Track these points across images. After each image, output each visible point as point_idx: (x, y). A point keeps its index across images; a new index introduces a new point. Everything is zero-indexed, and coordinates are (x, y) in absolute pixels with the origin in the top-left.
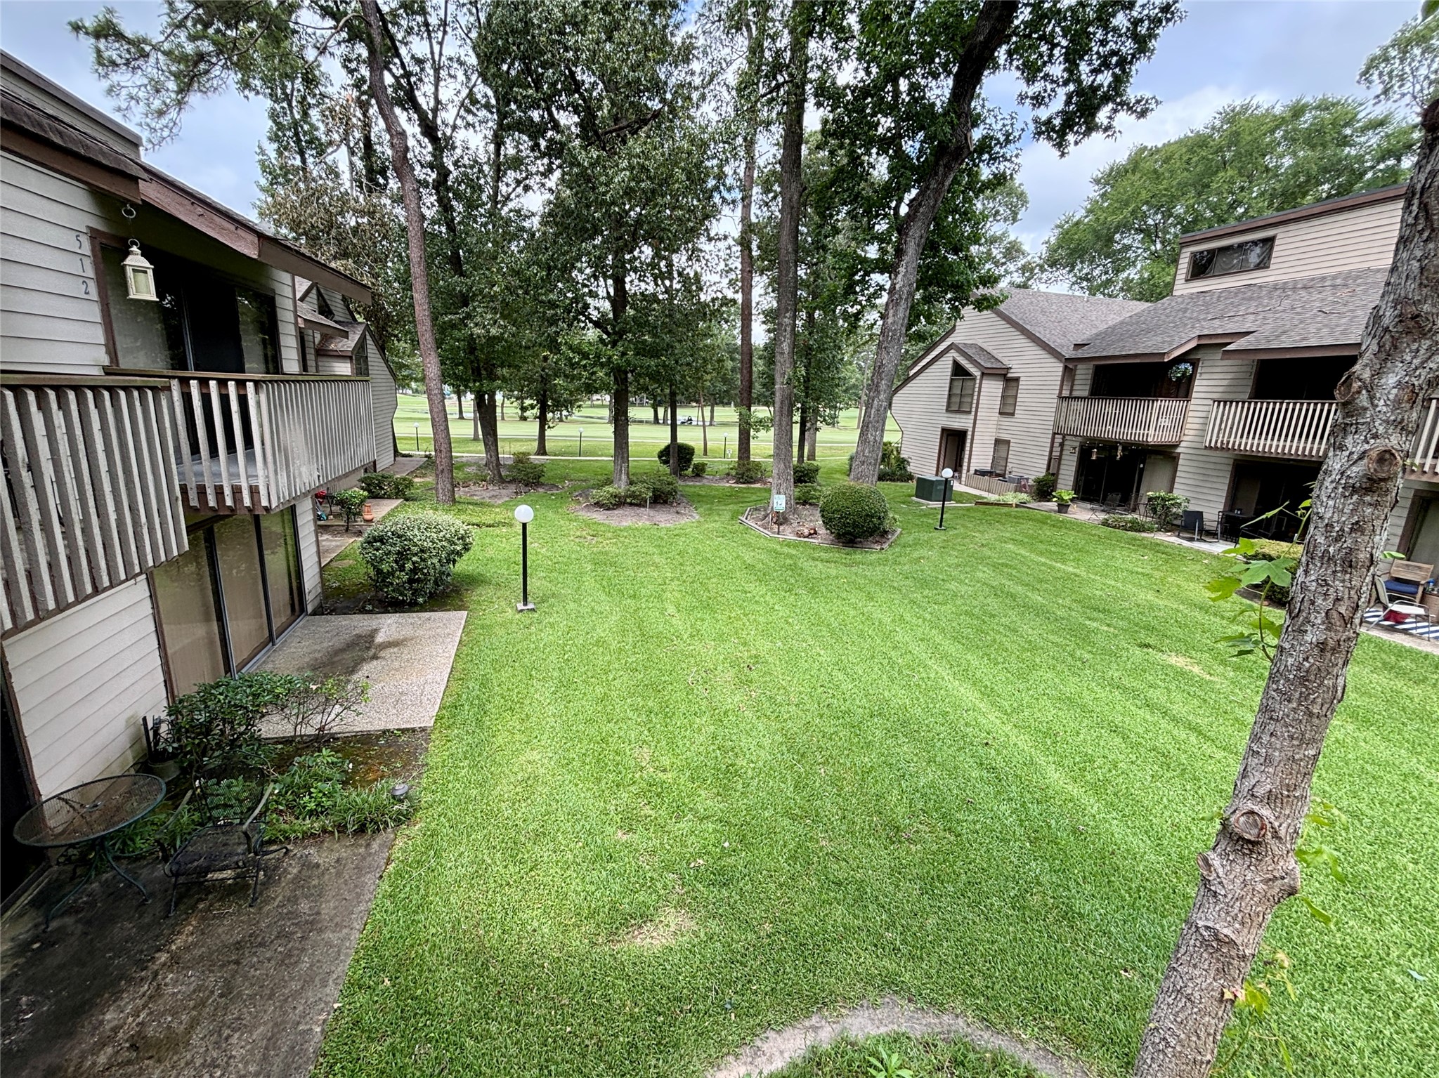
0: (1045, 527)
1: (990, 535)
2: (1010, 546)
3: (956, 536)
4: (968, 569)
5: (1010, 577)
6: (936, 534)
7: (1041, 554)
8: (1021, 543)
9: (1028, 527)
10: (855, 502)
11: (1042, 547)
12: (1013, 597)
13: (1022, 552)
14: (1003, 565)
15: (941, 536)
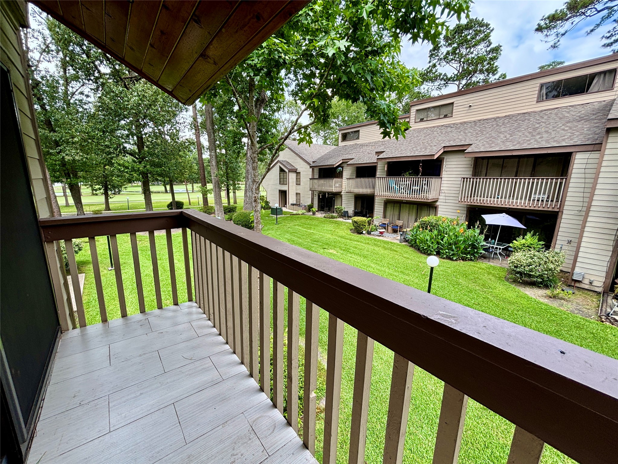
0: (308, 220)
1: (292, 224)
2: (297, 227)
3: (282, 225)
4: (283, 235)
5: (294, 236)
6: (276, 226)
7: (305, 228)
8: (300, 226)
9: (303, 221)
10: (244, 217)
11: (306, 226)
12: (294, 241)
13: (300, 228)
14: (294, 233)
15: (277, 226)
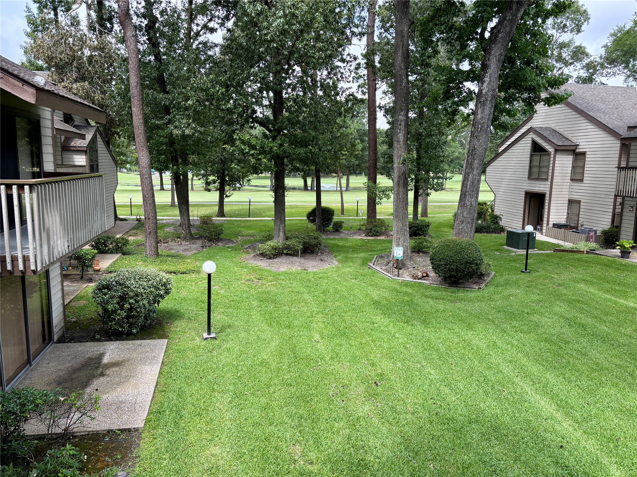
0: (611, 270)
1: (566, 276)
2: (582, 286)
3: (539, 277)
4: (547, 304)
5: (582, 311)
6: (523, 276)
7: (607, 291)
8: (591, 283)
9: (596, 270)
10: (457, 253)
11: (608, 286)
12: (584, 326)
13: (592, 290)
14: (578, 301)
15: (525, 277)
